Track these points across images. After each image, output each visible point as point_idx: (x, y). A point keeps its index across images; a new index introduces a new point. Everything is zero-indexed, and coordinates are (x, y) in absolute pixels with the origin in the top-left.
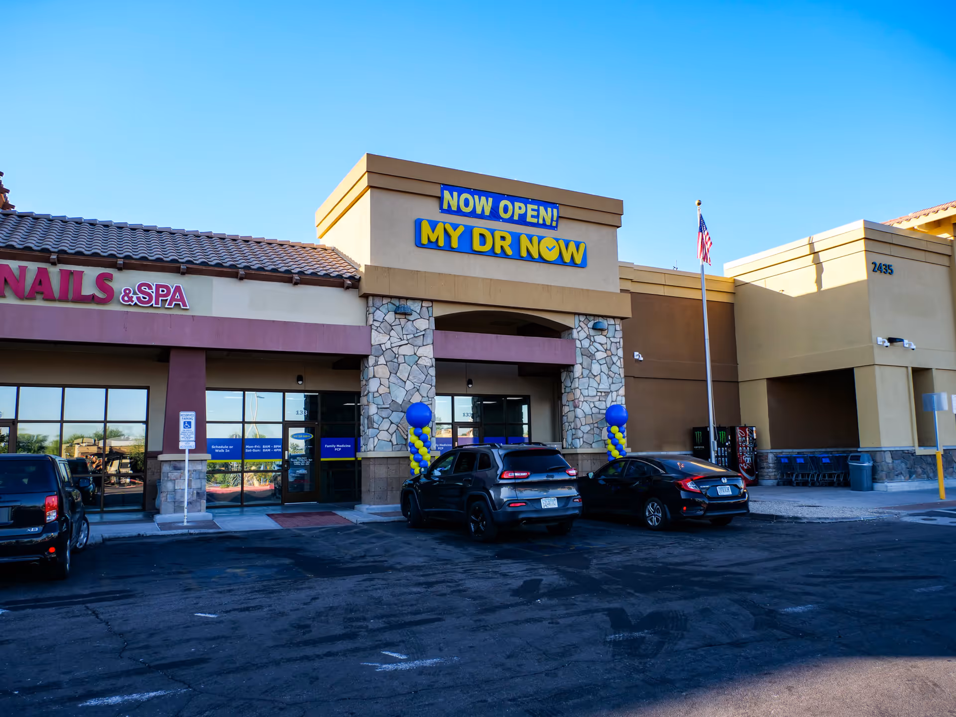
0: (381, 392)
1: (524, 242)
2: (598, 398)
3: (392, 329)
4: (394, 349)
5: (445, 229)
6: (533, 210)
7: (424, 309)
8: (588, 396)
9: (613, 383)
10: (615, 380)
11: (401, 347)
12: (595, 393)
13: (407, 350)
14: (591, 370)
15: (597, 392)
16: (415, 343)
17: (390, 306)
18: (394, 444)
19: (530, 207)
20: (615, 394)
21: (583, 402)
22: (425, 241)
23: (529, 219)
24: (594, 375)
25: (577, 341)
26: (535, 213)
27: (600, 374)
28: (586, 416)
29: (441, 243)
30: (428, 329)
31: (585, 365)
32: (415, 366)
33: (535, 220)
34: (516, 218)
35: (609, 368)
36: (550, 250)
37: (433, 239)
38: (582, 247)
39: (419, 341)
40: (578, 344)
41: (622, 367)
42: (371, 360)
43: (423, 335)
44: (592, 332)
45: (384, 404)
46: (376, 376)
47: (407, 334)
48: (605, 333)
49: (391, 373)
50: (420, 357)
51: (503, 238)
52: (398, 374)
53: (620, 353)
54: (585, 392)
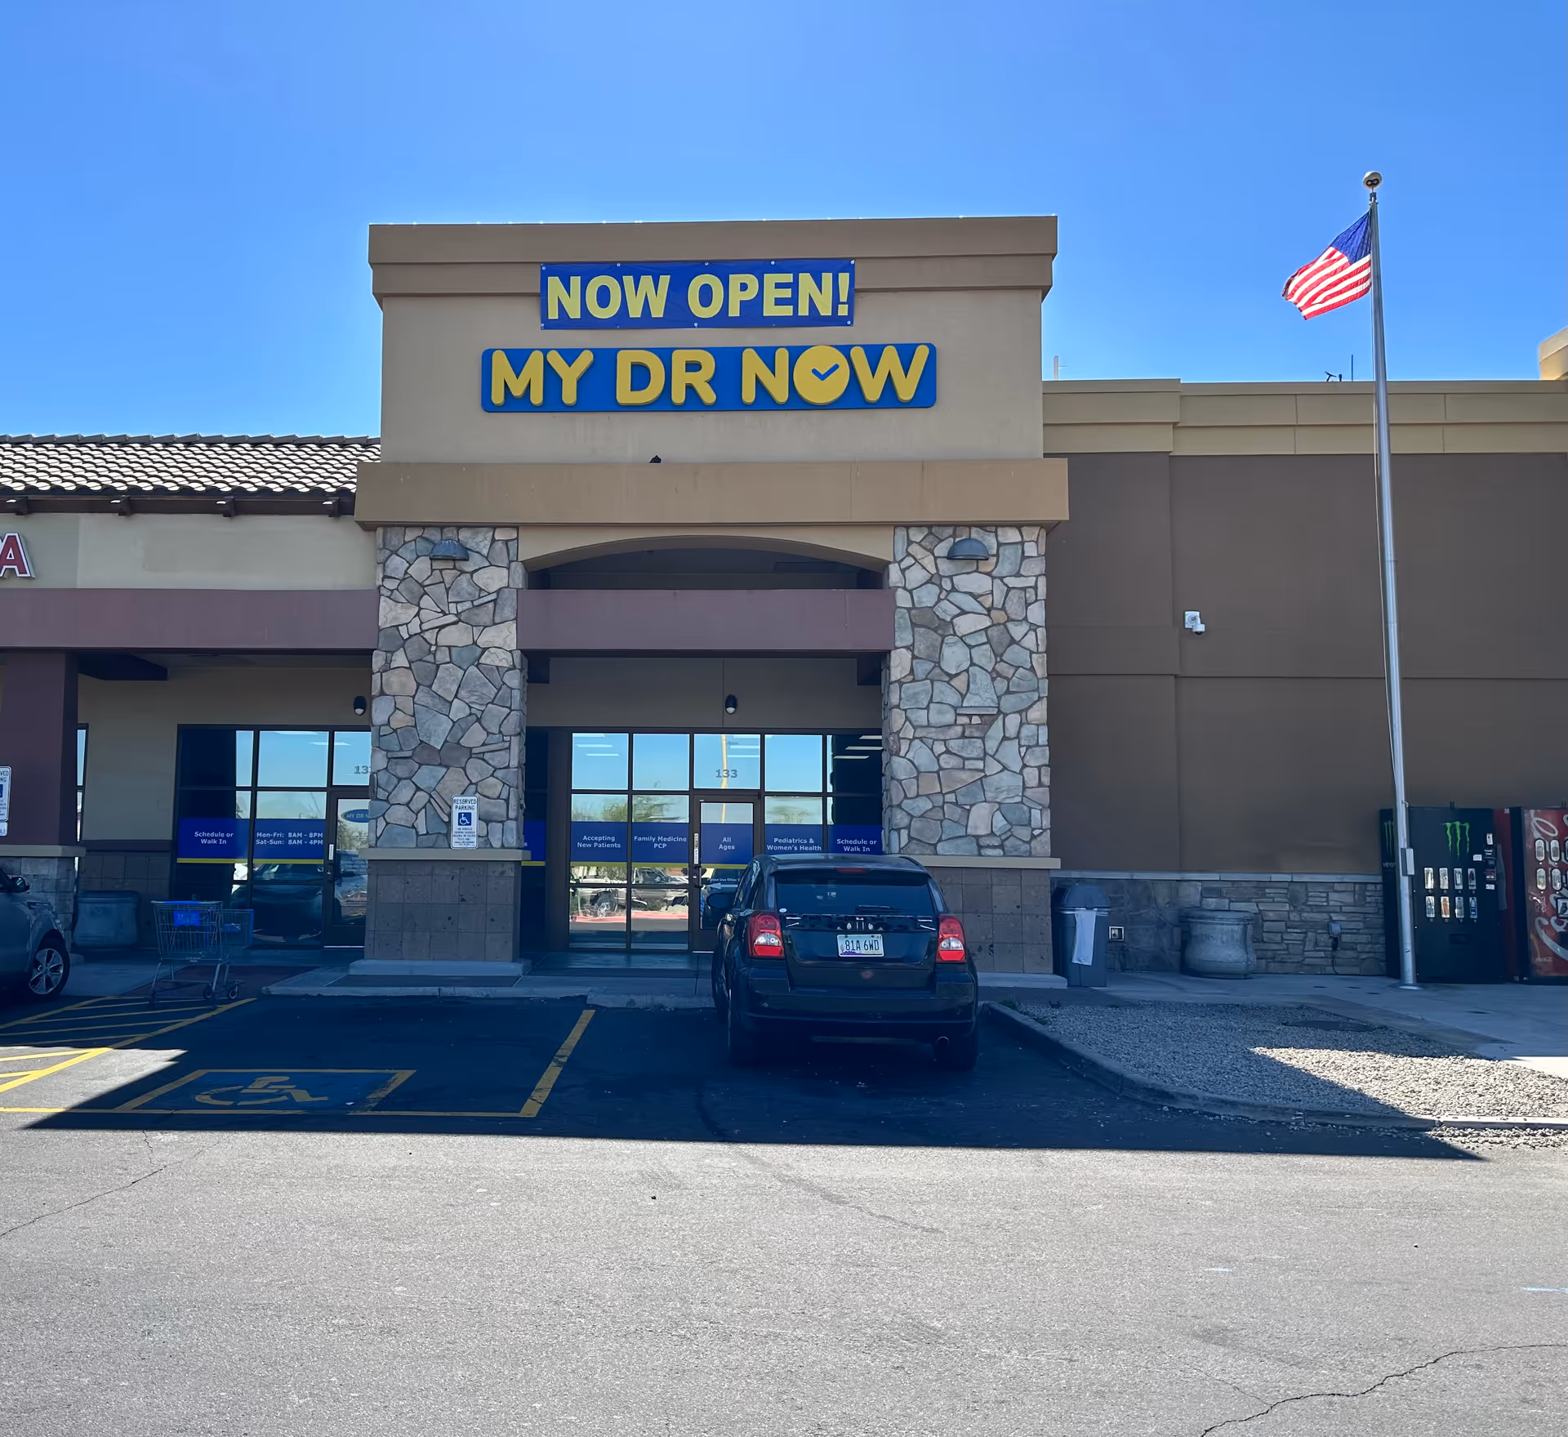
0: (394, 725)
1: (752, 365)
2: (959, 729)
3: (426, 593)
4: (427, 635)
5: (547, 366)
6: (778, 286)
7: (499, 546)
8: (929, 726)
9: (1008, 692)
10: (1018, 685)
11: (443, 631)
12: (949, 717)
13: (457, 636)
14: (939, 663)
15: (957, 715)
16: (477, 620)
17: (421, 545)
18: (420, 833)
19: (770, 279)
20: (1013, 721)
21: (911, 741)
22: (498, 397)
23: (770, 310)
24: (948, 674)
25: (900, 593)
26: (787, 293)
27: (967, 671)
28: (919, 773)
29: (537, 397)
30: (508, 587)
31: (920, 648)
32: (473, 669)
33: (787, 311)
34: (734, 311)
35: (999, 656)
36: (823, 377)
37: (517, 391)
38: (921, 357)
39: (485, 616)
40: (903, 600)
41: (1041, 649)
42: (378, 661)
43: (495, 601)
44: (945, 567)
45: (401, 750)
46: (387, 692)
47: (457, 603)
48: (987, 567)
49: (418, 685)
50: (484, 650)
51: (693, 367)
52: (434, 688)
53: (1037, 614)
54: (921, 717)
